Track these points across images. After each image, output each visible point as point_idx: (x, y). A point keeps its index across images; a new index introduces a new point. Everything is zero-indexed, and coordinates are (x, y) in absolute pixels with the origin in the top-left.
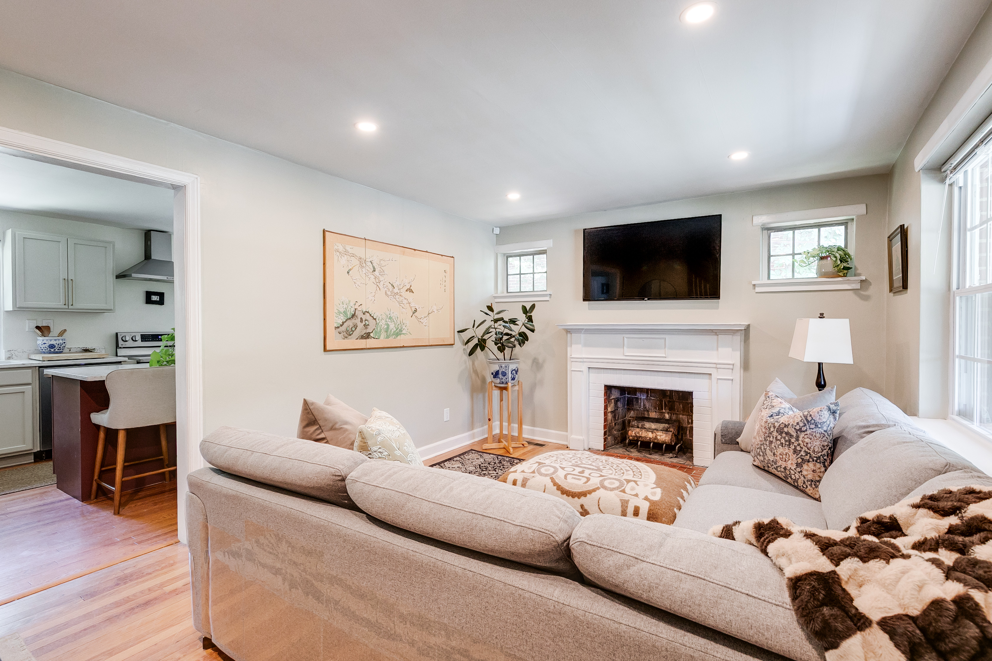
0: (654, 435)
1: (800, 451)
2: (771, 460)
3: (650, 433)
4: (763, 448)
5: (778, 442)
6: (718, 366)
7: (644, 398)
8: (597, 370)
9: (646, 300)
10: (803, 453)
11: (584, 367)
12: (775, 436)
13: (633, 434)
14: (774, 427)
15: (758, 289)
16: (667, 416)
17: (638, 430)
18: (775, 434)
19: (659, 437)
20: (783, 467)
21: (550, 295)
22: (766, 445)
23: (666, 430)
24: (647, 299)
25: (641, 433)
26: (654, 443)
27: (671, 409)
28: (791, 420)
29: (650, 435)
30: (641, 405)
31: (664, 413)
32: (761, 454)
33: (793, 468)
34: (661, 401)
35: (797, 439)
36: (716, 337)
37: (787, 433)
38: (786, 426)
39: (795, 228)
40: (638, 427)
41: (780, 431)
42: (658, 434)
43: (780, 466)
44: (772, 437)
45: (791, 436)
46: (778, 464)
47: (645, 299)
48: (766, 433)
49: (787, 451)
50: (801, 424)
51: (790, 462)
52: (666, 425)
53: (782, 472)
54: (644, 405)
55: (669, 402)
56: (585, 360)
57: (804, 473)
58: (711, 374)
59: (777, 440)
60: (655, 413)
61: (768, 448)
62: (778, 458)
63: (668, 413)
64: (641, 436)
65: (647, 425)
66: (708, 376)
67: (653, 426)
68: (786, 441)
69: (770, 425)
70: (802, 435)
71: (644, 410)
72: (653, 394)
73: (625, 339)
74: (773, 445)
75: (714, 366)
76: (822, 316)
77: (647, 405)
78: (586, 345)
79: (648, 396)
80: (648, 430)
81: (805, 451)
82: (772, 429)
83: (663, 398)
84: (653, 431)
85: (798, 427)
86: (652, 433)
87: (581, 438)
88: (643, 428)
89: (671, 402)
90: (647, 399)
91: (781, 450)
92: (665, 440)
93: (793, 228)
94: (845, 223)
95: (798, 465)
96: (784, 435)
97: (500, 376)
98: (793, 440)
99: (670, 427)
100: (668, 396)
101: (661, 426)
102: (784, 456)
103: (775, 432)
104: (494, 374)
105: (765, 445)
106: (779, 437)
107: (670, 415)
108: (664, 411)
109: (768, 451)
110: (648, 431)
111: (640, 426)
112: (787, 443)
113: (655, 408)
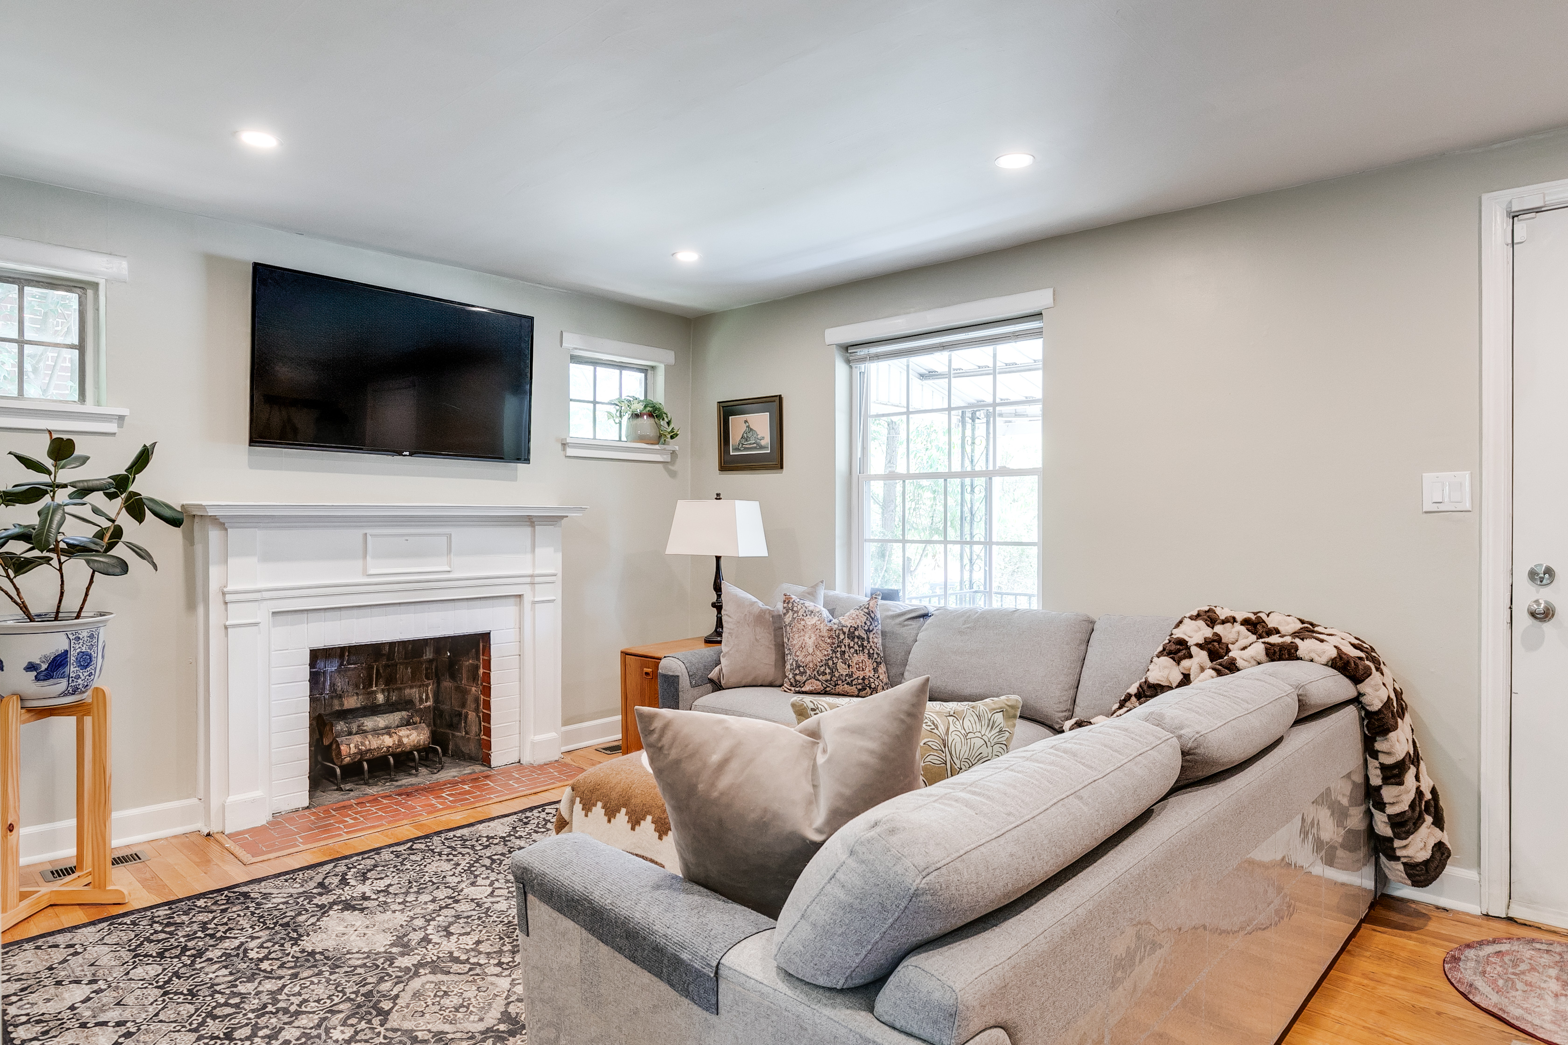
0: (396, 738)
1: (873, 654)
2: (845, 674)
3: (386, 737)
4: (830, 663)
5: (852, 650)
6: (537, 580)
7: (333, 669)
8: (289, 617)
9: (405, 455)
10: (876, 656)
11: (261, 613)
12: (847, 644)
13: (353, 750)
14: (844, 633)
15: (570, 452)
16: (380, 698)
17: (357, 738)
18: (847, 641)
19: (405, 740)
20: (861, 677)
21: (121, 418)
22: (837, 657)
23: (407, 723)
24: (407, 453)
25: (367, 743)
26: (394, 755)
27: (390, 681)
28: (858, 622)
29: (388, 741)
30: (324, 688)
31: (375, 692)
32: (828, 671)
33: (871, 676)
34: (370, 668)
35: (869, 642)
36: (528, 530)
37: (859, 637)
38: (856, 629)
39: (596, 363)
40: (350, 733)
41: (851, 636)
42: (401, 734)
43: (858, 678)
44: (843, 646)
45: (863, 639)
46: (855, 676)
47: (405, 453)
48: (834, 644)
49: (862, 658)
50: (869, 624)
51: (867, 669)
52: (404, 714)
53: (859, 684)
54: (333, 685)
55: (386, 666)
56: (266, 595)
57: (881, 677)
58: (520, 596)
59: (850, 648)
60: (355, 698)
61: (840, 660)
62: (854, 670)
63: (383, 691)
64: (370, 750)
65: (369, 723)
66: (512, 600)
67: (381, 721)
68: (859, 647)
69: (837, 632)
70: (871, 636)
71: (332, 698)
72: (353, 658)
73: (369, 538)
74: (846, 656)
75: (528, 580)
76: (718, 497)
77: (339, 685)
78: (267, 557)
79: (341, 664)
80: (376, 732)
81: (877, 653)
82: (842, 637)
83: (375, 661)
84: (388, 731)
85: (866, 628)
86: (391, 736)
87: (258, 793)
88: (362, 732)
89: (389, 666)
90: (339, 671)
91: (856, 658)
92: (419, 742)
93: (595, 363)
94: (644, 370)
95: (875, 670)
96: (856, 640)
97: (72, 669)
98: (865, 643)
99: (411, 717)
100: (384, 655)
101: (395, 717)
102: (861, 665)
103: (847, 638)
104: (44, 666)
105: (834, 659)
106: (852, 644)
107: (386, 694)
108: (374, 688)
109: (841, 665)
110: (378, 734)
111: (354, 731)
112: (861, 649)
113: (357, 686)
